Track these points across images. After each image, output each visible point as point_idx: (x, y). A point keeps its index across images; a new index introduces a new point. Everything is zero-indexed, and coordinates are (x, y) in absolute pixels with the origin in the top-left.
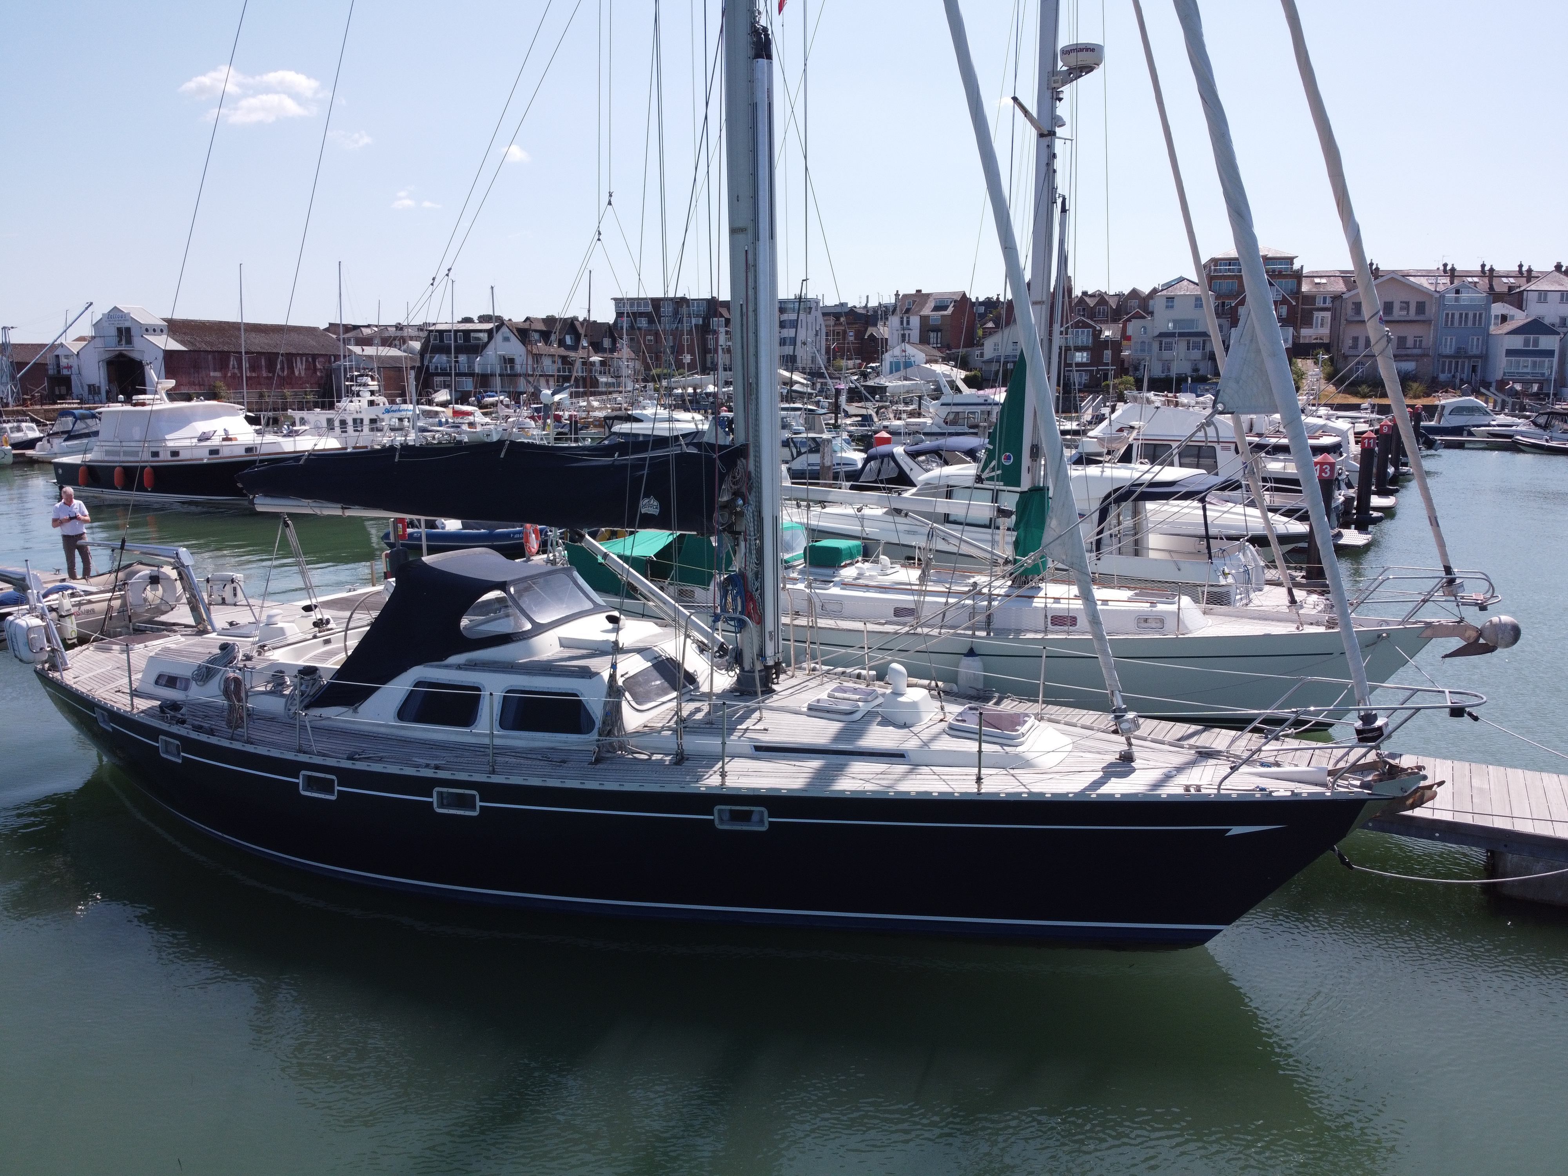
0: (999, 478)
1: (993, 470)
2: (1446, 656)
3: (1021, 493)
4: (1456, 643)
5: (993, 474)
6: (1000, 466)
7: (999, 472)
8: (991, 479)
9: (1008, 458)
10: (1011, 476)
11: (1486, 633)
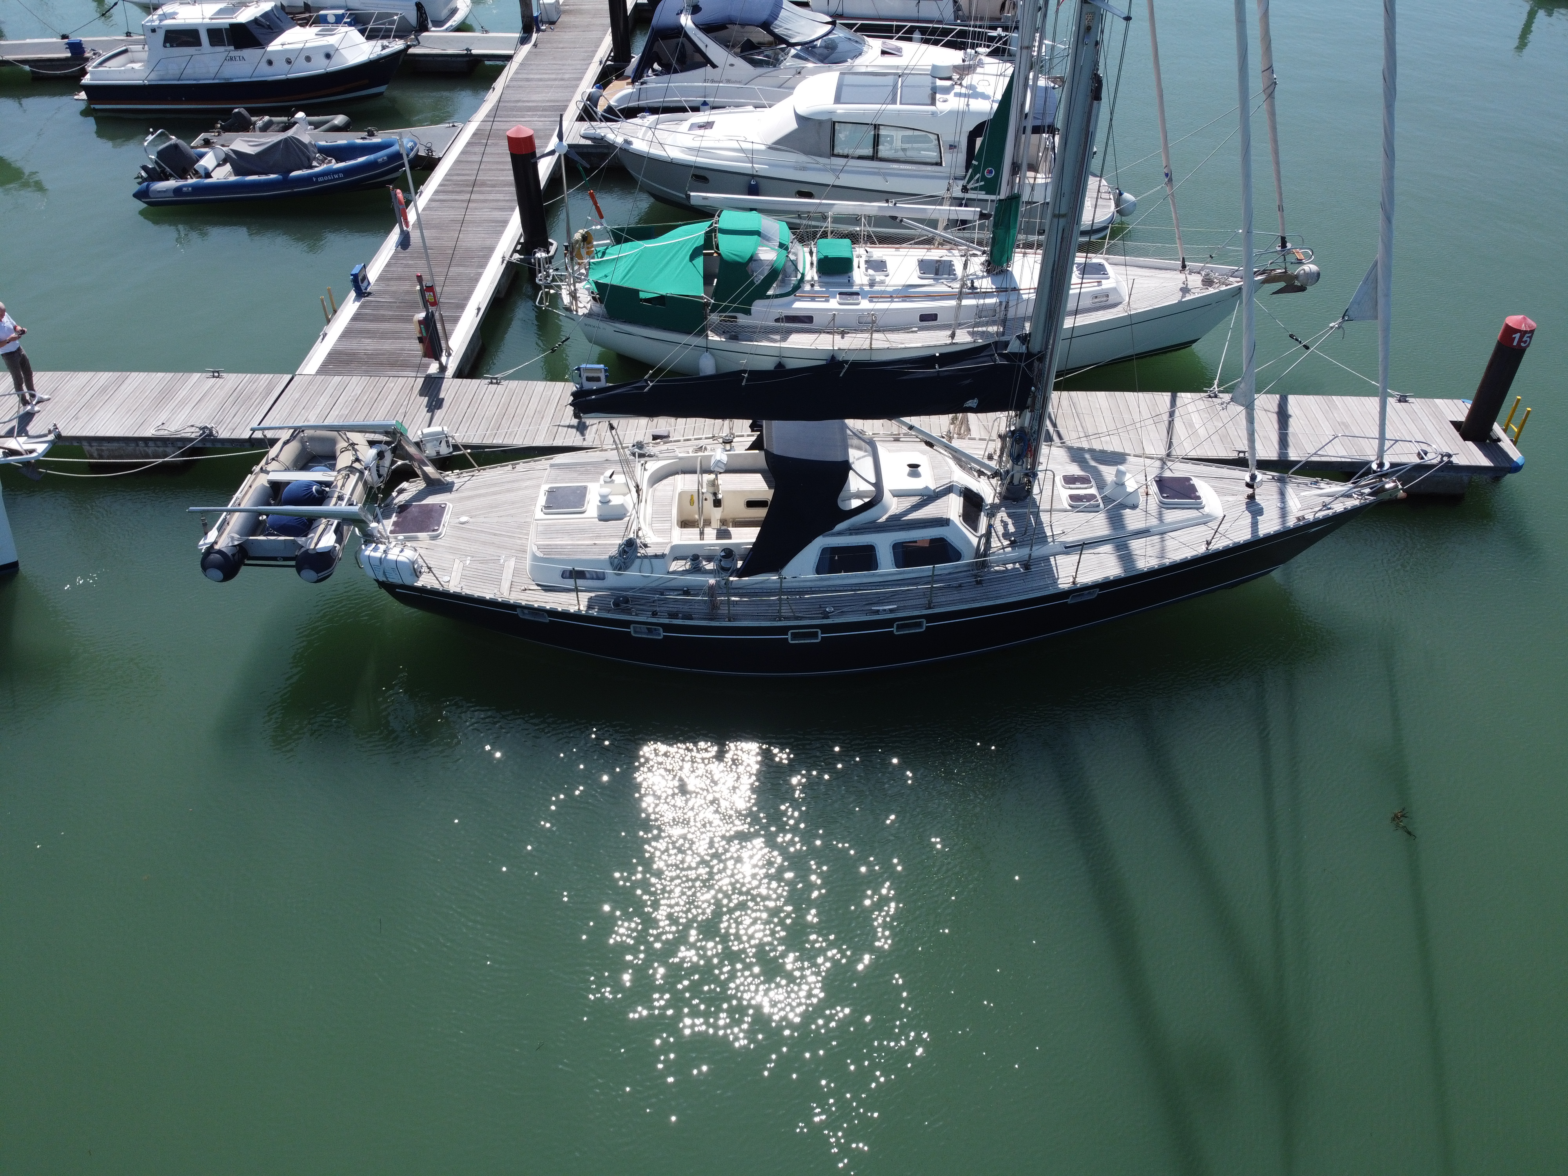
0: (981, 188)
1: (977, 181)
2: (1274, 293)
3: (1000, 200)
4: (1282, 285)
5: (977, 185)
6: (983, 178)
7: (982, 183)
8: (975, 189)
9: (990, 172)
10: (991, 186)
11: (1301, 279)
